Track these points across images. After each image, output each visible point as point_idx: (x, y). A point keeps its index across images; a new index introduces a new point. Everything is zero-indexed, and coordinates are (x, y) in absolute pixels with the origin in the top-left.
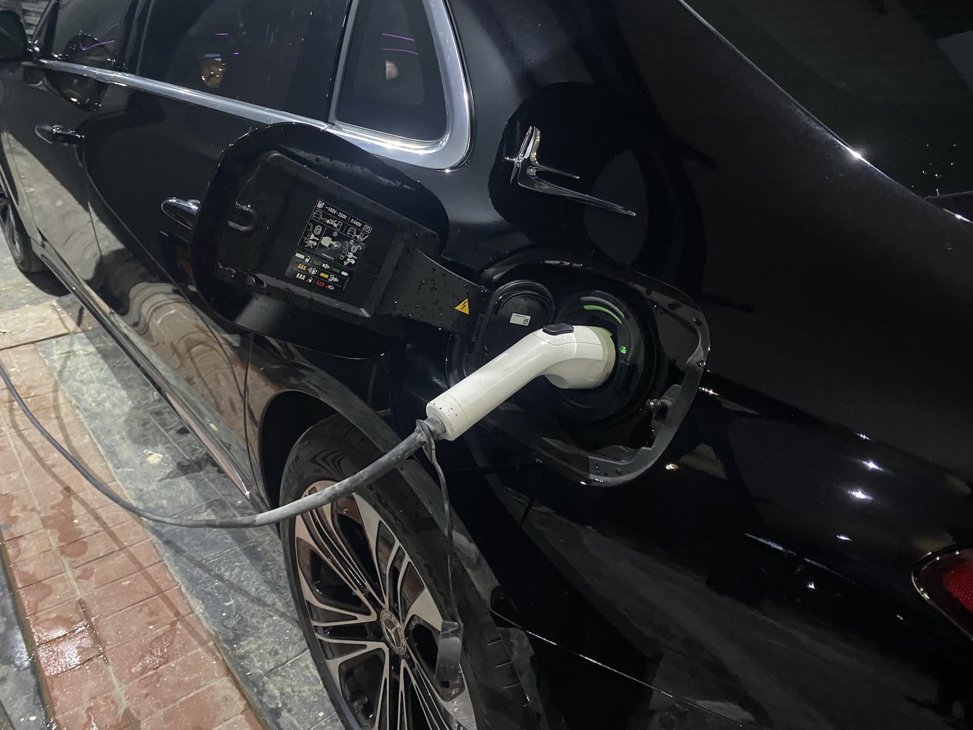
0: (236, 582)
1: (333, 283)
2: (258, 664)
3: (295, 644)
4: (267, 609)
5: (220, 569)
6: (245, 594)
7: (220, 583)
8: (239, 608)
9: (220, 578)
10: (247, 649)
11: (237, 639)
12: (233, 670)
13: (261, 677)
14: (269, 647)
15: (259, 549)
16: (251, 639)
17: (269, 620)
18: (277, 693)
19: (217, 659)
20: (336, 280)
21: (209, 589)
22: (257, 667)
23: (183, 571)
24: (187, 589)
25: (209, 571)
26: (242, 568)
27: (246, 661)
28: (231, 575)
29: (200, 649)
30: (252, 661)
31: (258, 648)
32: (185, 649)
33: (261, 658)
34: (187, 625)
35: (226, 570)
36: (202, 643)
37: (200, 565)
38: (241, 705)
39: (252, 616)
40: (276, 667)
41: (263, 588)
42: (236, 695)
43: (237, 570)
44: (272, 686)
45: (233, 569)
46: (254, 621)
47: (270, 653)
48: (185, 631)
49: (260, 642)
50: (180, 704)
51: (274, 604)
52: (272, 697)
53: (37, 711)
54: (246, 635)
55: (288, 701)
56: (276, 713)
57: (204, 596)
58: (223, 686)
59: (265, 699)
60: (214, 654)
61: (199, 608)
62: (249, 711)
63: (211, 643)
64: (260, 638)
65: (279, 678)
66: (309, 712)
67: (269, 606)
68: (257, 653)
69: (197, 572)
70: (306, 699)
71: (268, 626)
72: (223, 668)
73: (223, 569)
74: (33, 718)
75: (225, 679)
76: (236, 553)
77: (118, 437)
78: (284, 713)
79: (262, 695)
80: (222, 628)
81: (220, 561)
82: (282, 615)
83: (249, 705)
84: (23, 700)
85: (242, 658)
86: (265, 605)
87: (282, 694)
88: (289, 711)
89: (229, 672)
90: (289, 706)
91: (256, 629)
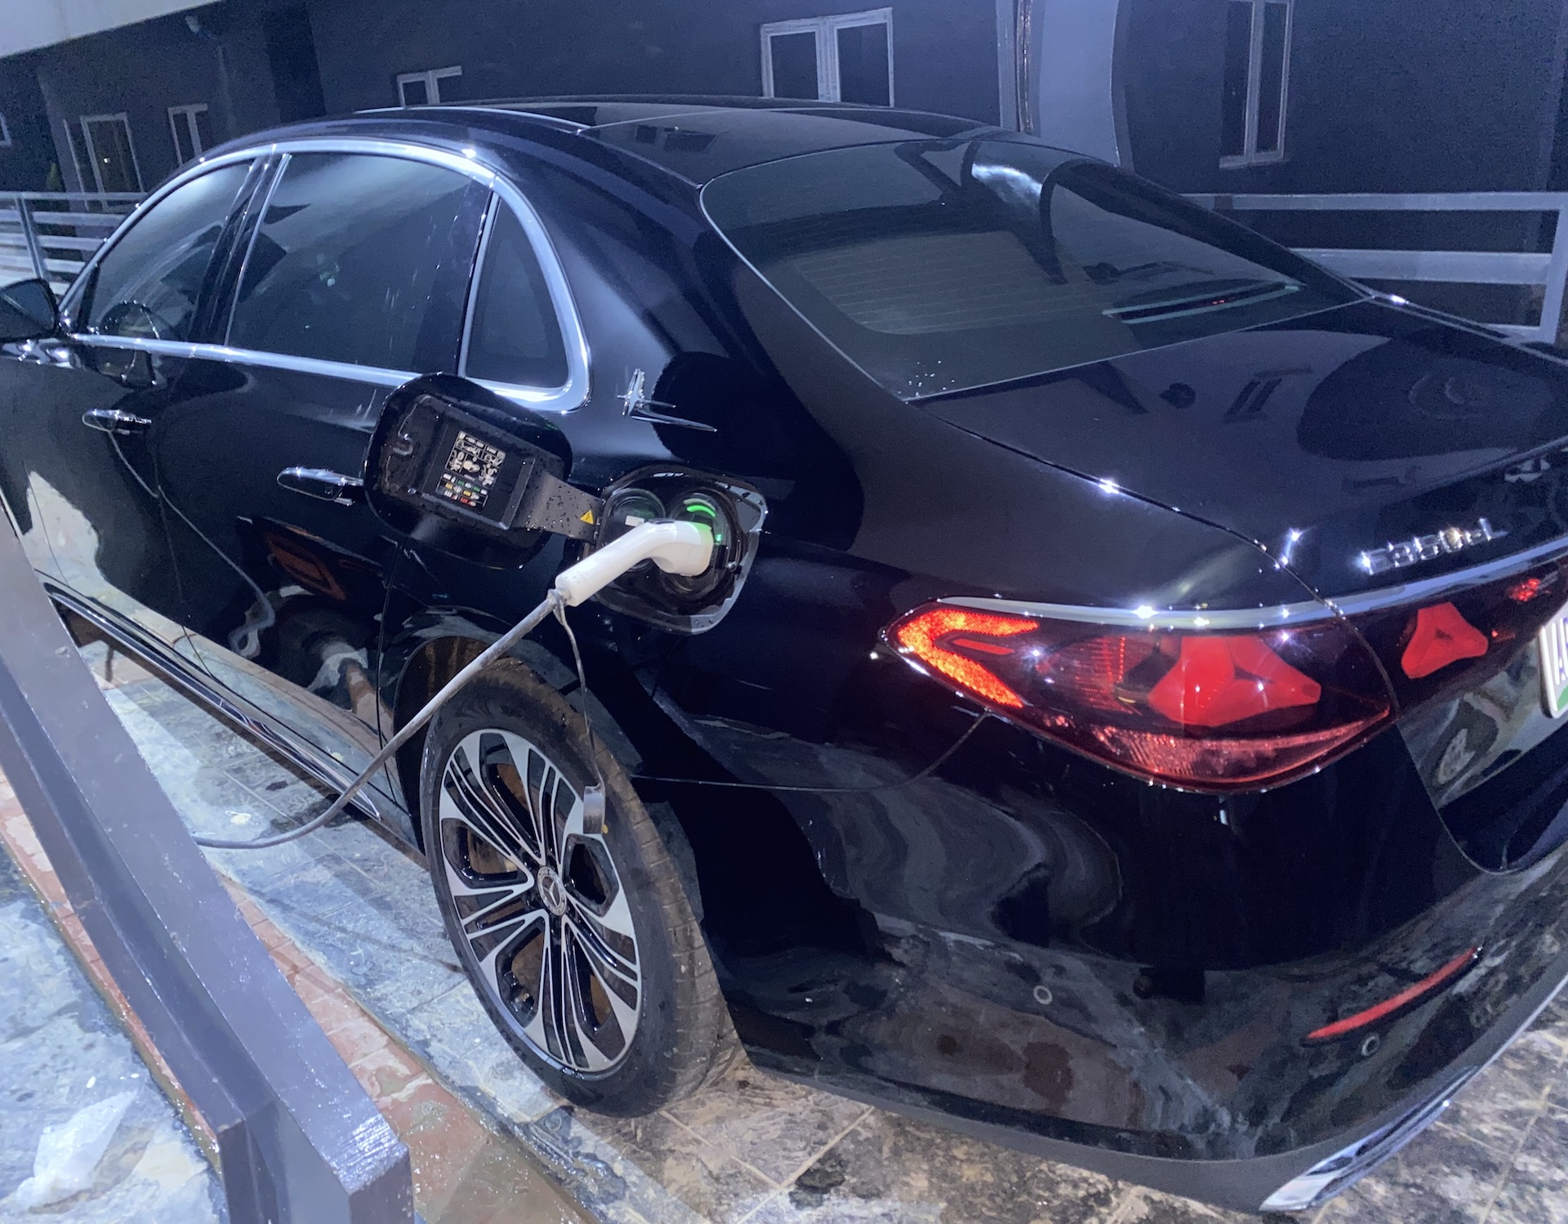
0: (362, 932)
1: (474, 500)
2: (398, 1004)
3: (440, 983)
4: (403, 955)
5: (341, 922)
6: (376, 942)
7: (343, 935)
8: (369, 956)
9: (343, 930)
10: (383, 991)
11: (370, 983)
12: (370, 1012)
13: (403, 1014)
14: (411, 988)
15: (388, 899)
16: (387, 982)
17: (407, 964)
18: (424, 1027)
19: (348, 1003)
20: (477, 497)
21: (331, 941)
22: (396, 1007)
23: (297, 928)
24: (303, 943)
25: (329, 925)
26: (369, 919)
27: (384, 1002)
28: (355, 926)
29: (327, 996)
30: (390, 1001)
31: (397, 990)
33: (402, 998)
34: (308, 976)
35: (349, 922)
36: (329, 991)
37: (317, 920)
38: (384, 1040)
39: (387, 962)
40: (420, 1005)
41: (397, 935)
42: (377, 1033)
43: (361, 922)
44: (417, 1022)
45: (357, 921)
46: (389, 966)
47: (412, 993)
48: (308, 982)
49: (399, 984)
51: (412, 949)
52: (418, 1031)
53: (140, 1069)
54: (381, 979)
55: (438, 1033)
56: (425, 1043)
57: (327, 948)
58: (362, 1026)
59: (410, 1033)
60: (344, 999)
61: (320, 959)
62: (392, 1045)
63: (340, 990)
64: (398, 981)
65: (425, 1014)
66: (463, 1040)
67: (405, 951)
68: (397, 994)
69: (313, 926)
70: (458, 1029)
71: (408, 968)
72: (357, 1010)
73: (345, 922)
74: (135, 1076)
75: (361, 1019)
76: (359, 906)
77: (187, 800)
78: (434, 1043)
79: (406, 1030)
80: (351, 975)
81: (340, 915)
82: (424, 958)
83: (392, 1039)
84: (121, 1061)
85: (379, 1000)
86: (400, 950)
87: (430, 1027)
88: (440, 1041)
89: (364, 1013)
90: (439, 1037)
91: (393, 973)
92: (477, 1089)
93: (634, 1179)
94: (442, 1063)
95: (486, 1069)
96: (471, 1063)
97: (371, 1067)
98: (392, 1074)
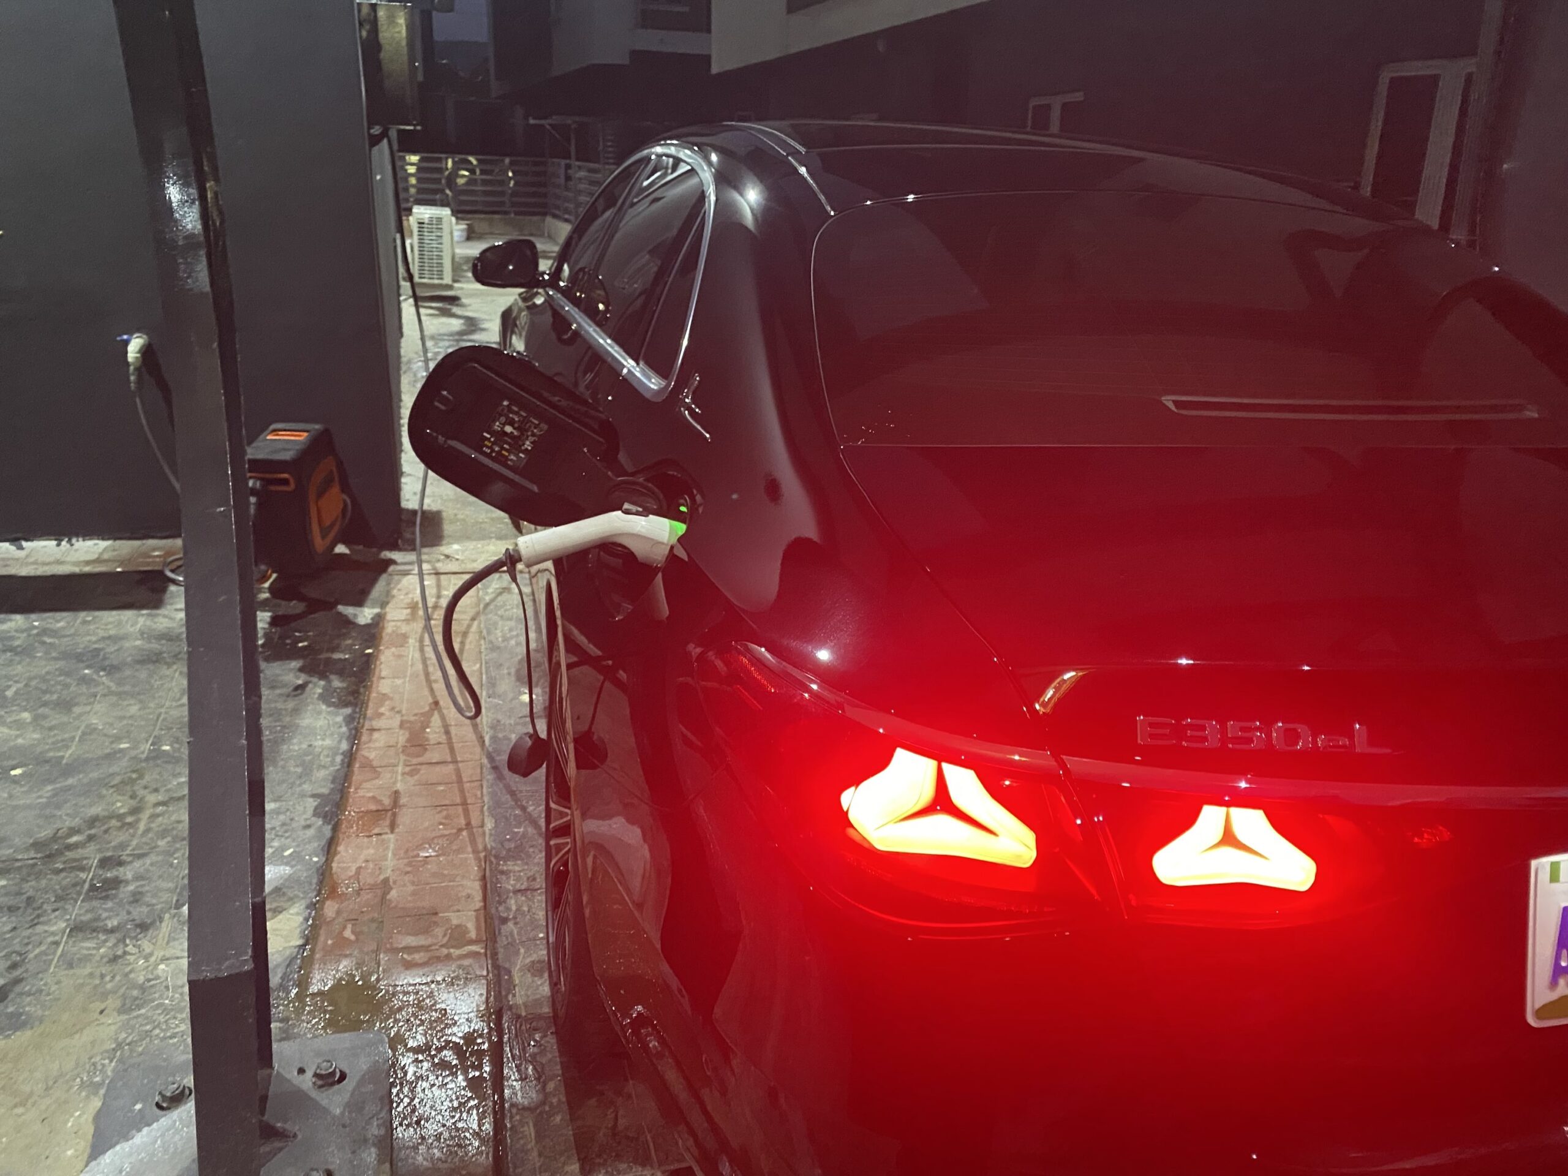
1: (511, 460)
2: (512, 882)
5: (527, 802)
6: (537, 827)
7: (520, 813)
8: (524, 835)
9: (524, 809)
10: (510, 868)
11: (507, 858)
12: (488, 879)
13: (508, 891)
16: (519, 862)
18: (514, 908)
19: (480, 866)
20: (515, 458)
21: (508, 814)
22: (509, 884)
23: (493, 795)
24: (489, 808)
27: (504, 877)
28: (535, 809)
29: (471, 855)
30: (508, 878)
31: (520, 871)
32: (459, 851)
33: (518, 879)
34: (471, 834)
35: (533, 805)
38: (479, 904)
39: (532, 846)
40: (526, 890)
42: (479, 898)
44: (513, 901)
46: (531, 850)
48: (467, 839)
50: (431, 888)
52: (508, 909)
53: (321, 856)
55: (519, 917)
56: (504, 921)
57: (501, 818)
58: (473, 887)
59: (501, 908)
60: (480, 861)
61: (489, 824)
62: (482, 912)
63: (482, 855)
64: (527, 864)
65: (523, 898)
66: (533, 930)
68: (518, 874)
69: (506, 798)
70: (536, 920)
72: (481, 874)
73: (531, 803)
74: (315, 859)
75: (477, 882)
77: (506, 671)
78: (510, 924)
79: (500, 904)
80: (499, 846)
81: (532, 796)
83: (485, 907)
84: (316, 845)
85: (502, 872)
87: (517, 910)
88: (516, 924)
89: (483, 879)
90: (518, 920)
94: (502, 941)
95: (528, 960)
97: (455, 922)
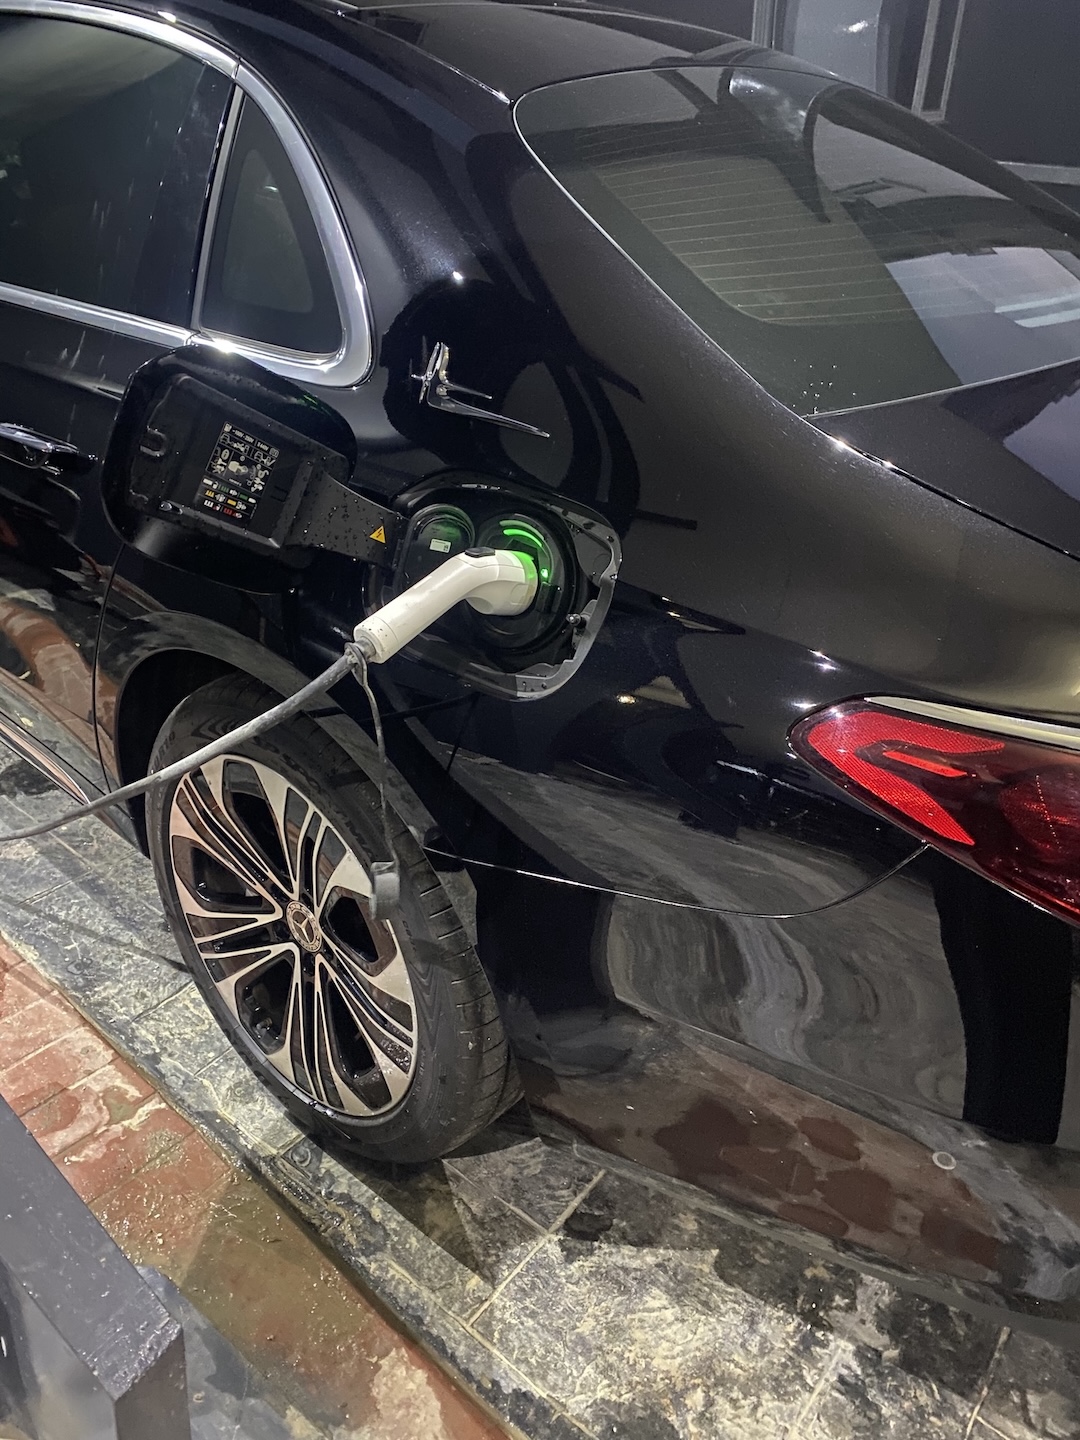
0: (76, 921)
1: (240, 511)
2: (122, 1010)
3: (165, 984)
4: (122, 949)
5: (51, 909)
6: (92, 934)
7: (55, 925)
9: (54, 919)
10: (104, 994)
11: (89, 985)
12: (90, 1020)
13: (128, 1023)
14: (134, 990)
15: (101, 882)
16: (108, 983)
17: (128, 962)
18: (151, 1038)
19: (66, 1009)
20: (244, 507)
21: (41, 933)
22: (120, 1015)
24: (11, 935)
25: (37, 912)
26: (82, 905)
27: (106, 1008)
28: (68, 914)
29: (42, 1001)
30: (113, 1007)
31: (118, 994)
32: (22, 1002)
33: (125, 1003)
34: (19, 975)
35: (61, 909)
36: (44, 993)
37: (26, 907)
38: (109, 1055)
39: (105, 958)
40: (145, 1011)
41: (113, 926)
42: (100, 1047)
43: (74, 908)
44: (144, 1032)
45: (69, 908)
46: (109, 963)
47: (135, 997)
48: (19, 983)
49: (121, 985)
50: (26, 1062)
51: (132, 943)
52: (146, 1043)
54: (101, 979)
55: (167, 1046)
56: (155, 1059)
57: (37, 942)
58: (80, 1037)
59: (138, 1046)
60: (61, 1003)
61: (31, 955)
62: (119, 1060)
63: (56, 993)
64: (119, 981)
65: (152, 1022)
66: (196, 1053)
67: (125, 945)
68: (119, 998)
69: (20, 914)
70: (190, 1041)
71: (129, 967)
72: (77, 1018)
73: (56, 908)
75: (82, 1029)
76: (70, 889)
78: (164, 1058)
79: (133, 1042)
80: (67, 975)
81: (50, 900)
82: (145, 953)
83: (118, 1054)
85: (100, 1004)
86: (119, 944)
87: (158, 1038)
88: (171, 1055)
89: (85, 1022)
90: (170, 1050)
91: (113, 972)
92: (216, 1115)
93: (393, 1225)
94: (175, 1083)
95: (223, 1089)
96: (206, 1082)
97: (97, 1088)
98: (121, 1096)
